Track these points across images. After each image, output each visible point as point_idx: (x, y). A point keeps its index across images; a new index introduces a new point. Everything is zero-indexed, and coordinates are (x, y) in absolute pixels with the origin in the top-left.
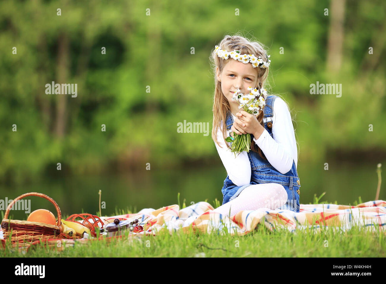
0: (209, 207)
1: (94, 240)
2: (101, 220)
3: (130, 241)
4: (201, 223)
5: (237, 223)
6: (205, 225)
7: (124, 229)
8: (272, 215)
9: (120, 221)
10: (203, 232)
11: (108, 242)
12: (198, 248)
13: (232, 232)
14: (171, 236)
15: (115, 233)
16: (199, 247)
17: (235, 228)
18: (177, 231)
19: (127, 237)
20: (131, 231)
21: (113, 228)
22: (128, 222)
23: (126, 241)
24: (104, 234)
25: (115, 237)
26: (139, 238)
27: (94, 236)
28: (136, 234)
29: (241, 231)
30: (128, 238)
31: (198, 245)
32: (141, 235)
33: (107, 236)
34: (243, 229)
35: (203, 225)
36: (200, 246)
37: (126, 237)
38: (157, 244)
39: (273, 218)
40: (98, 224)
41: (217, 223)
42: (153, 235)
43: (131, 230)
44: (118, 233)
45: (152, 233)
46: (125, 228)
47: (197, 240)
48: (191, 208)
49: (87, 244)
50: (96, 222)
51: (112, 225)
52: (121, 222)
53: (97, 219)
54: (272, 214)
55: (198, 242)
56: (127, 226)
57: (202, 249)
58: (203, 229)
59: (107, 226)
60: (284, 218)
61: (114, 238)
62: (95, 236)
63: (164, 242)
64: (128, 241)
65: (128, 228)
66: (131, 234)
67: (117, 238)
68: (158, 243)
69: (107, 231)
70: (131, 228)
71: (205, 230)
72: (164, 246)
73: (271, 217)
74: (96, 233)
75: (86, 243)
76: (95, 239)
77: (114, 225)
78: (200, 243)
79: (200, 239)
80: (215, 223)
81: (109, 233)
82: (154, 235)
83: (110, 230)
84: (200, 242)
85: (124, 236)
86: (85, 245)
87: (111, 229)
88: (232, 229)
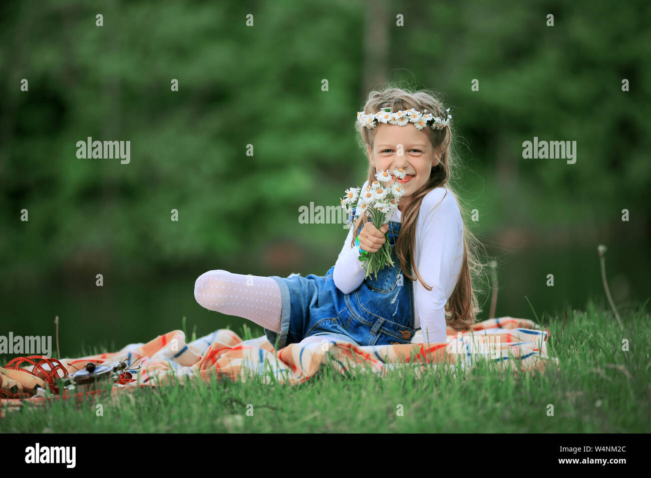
0: (234, 338)
1: (54, 399)
2: (62, 365)
3: (113, 399)
4: (229, 364)
5: (287, 363)
6: (237, 367)
7: (104, 380)
8: (341, 347)
9: (96, 367)
10: (233, 378)
11: (78, 401)
12: (226, 406)
13: (279, 377)
14: (182, 387)
15: (88, 387)
16: (229, 405)
17: (284, 373)
18: (191, 378)
19: (110, 393)
20: (115, 382)
21: (85, 378)
22: (109, 367)
23: (108, 398)
24: (70, 389)
25: (89, 393)
26: (130, 393)
27: (54, 391)
28: (124, 387)
29: (295, 378)
30: (112, 394)
31: (226, 401)
32: (133, 387)
33: (76, 391)
34: (298, 373)
35: (232, 368)
36: (229, 402)
37: (107, 393)
38: (159, 403)
39: (343, 352)
40: (57, 371)
41: (256, 365)
42: (151, 387)
43: (115, 380)
44: (94, 386)
45: (151, 383)
46: (106, 377)
47: (224, 393)
48: (205, 341)
49: (43, 406)
50: (54, 369)
51: (84, 373)
52: (98, 368)
53: (55, 364)
54: (341, 345)
55: (226, 396)
56: (108, 373)
57: (232, 407)
58: (233, 374)
59: (74, 376)
60: (360, 352)
61: (87, 395)
62: (57, 391)
63: (171, 399)
64: (111, 399)
65: (110, 376)
66: (116, 387)
67: (93, 394)
68: (162, 400)
69: (75, 383)
70: (116, 377)
71: (235, 375)
72: (172, 405)
73: (340, 351)
74: (56, 387)
75: (41, 404)
76: (57, 396)
77: (87, 373)
78: (230, 399)
79: (228, 392)
80: (252, 365)
81: (79, 386)
82: (153, 387)
83: (80, 381)
84: (230, 397)
85: (105, 391)
86: (42, 408)
87: (82, 379)
88: (279, 374)
